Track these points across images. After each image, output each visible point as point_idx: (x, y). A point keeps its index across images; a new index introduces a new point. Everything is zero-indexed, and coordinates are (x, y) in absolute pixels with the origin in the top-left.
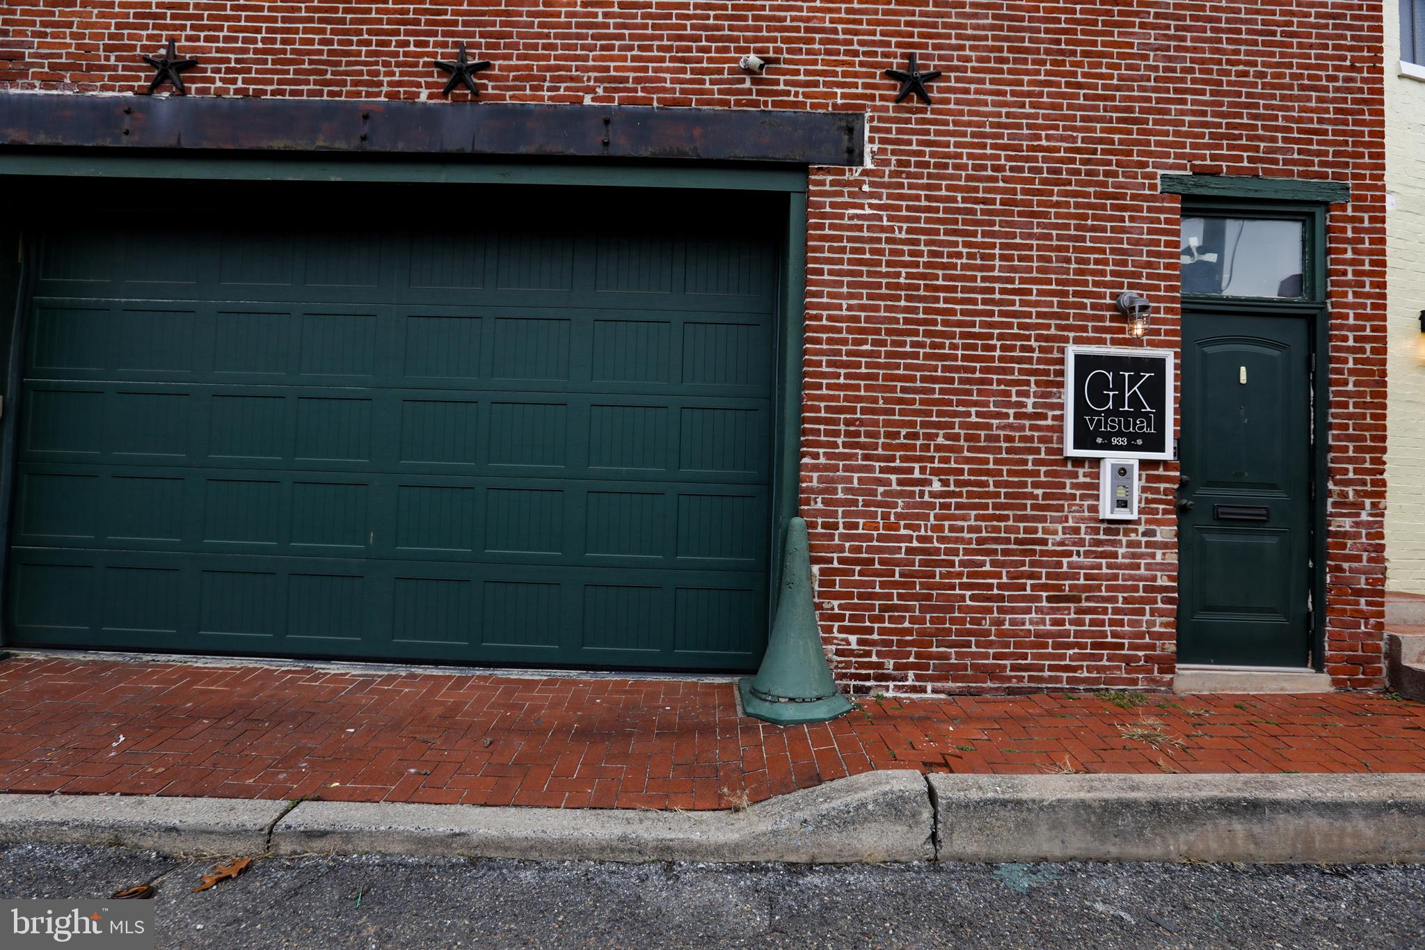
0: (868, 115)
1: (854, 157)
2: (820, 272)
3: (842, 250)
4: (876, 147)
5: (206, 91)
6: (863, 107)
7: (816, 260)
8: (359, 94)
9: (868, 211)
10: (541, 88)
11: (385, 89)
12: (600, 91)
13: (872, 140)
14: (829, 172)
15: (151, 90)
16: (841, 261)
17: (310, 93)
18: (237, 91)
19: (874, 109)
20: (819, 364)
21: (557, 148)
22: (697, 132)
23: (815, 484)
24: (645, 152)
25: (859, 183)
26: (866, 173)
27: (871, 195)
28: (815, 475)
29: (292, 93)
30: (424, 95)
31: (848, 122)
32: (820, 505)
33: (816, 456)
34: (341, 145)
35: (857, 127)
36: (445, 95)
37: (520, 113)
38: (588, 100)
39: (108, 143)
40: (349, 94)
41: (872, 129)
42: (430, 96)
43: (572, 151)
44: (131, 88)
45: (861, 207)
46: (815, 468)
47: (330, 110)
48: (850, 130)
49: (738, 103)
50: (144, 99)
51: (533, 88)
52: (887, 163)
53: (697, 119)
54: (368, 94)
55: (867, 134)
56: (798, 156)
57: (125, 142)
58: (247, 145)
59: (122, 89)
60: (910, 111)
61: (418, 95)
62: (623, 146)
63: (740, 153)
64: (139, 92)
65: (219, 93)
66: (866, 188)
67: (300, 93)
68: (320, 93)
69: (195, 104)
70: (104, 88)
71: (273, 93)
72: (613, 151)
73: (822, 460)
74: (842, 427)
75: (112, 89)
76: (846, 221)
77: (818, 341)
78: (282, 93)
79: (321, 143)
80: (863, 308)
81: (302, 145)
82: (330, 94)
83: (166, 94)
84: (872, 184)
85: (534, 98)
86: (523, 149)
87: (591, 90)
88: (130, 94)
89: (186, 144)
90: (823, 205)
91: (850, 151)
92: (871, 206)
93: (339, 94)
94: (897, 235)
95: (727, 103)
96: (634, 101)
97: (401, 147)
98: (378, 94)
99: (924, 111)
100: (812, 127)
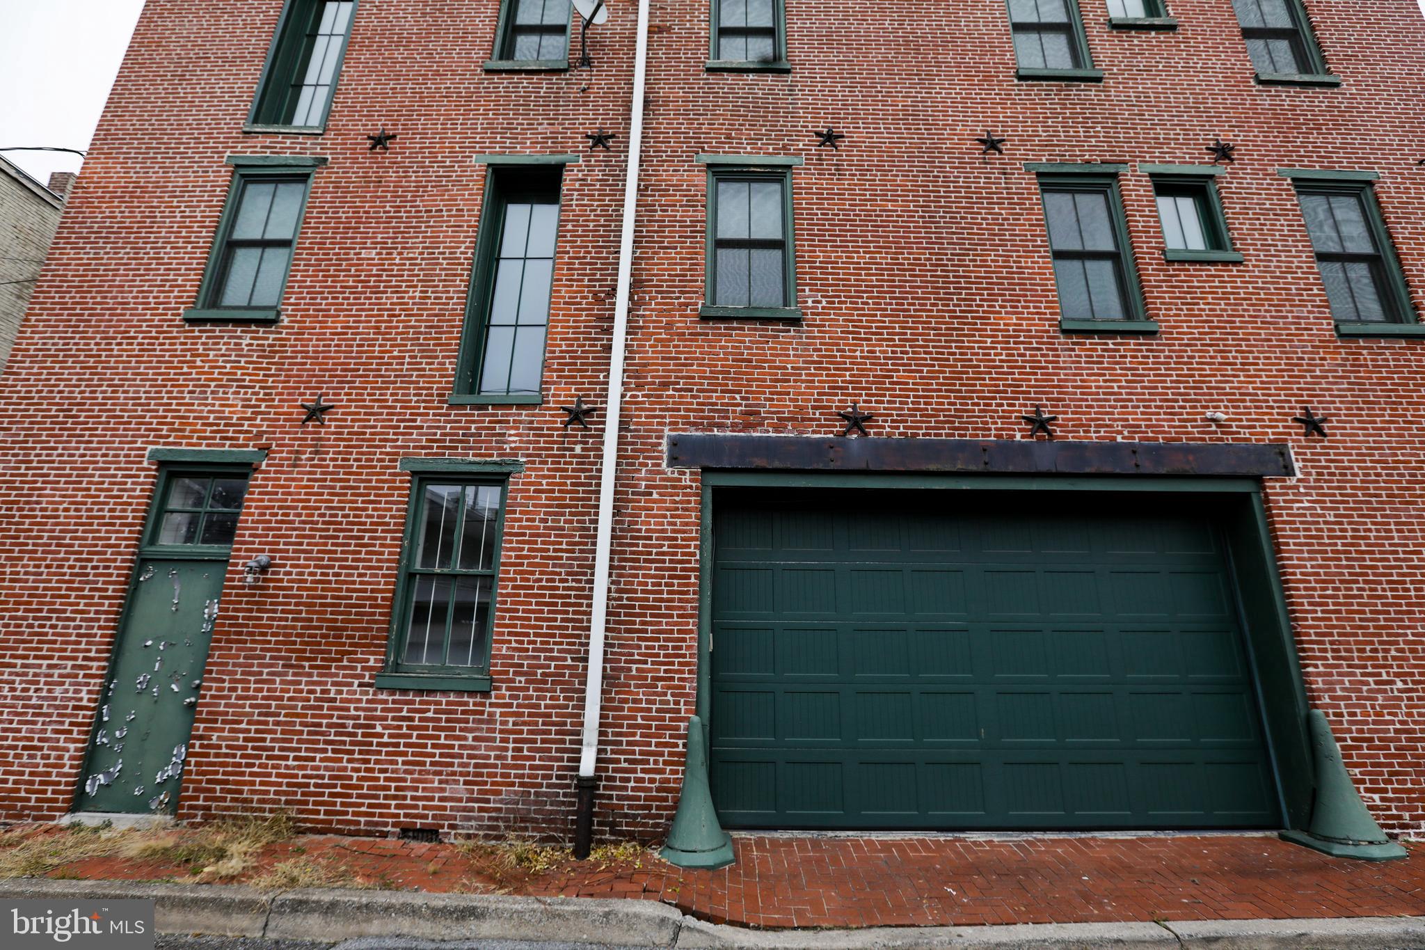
0: (1290, 444)
1: (1290, 472)
2: (1287, 544)
3: (1297, 530)
4: (1301, 464)
5: (881, 434)
6: (1286, 440)
7: (1284, 537)
8: (977, 435)
9: (1307, 505)
10: (1089, 432)
11: (993, 432)
12: (1126, 433)
13: (1297, 460)
14: (1276, 480)
15: (845, 434)
16: (1298, 537)
17: (947, 435)
18: (900, 434)
19: (1293, 441)
20: (1302, 604)
21: (1107, 469)
22: (1191, 458)
23: (1321, 685)
24: (1163, 471)
25: (1297, 487)
26: (1299, 480)
27: (1306, 494)
28: (1320, 679)
29: (936, 435)
30: (1018, 437)
31: (1280, 450)
32: (1328, 701)
33: (1316, 666)
34: (973, 468)
35: (1285, 451)
36: (1031, 436)
37: (1079, 447)
38: (1119, 439)
39: (821, 466)
40: (971, 435)
41: (1296, 453)
42: (1023, 437)
43: (1118, 471)
44: (832, 432)
45: (1301, 502)
46: (1319, 675)
47: (962, 446)
48: (1282, 454)
49: (1211, 439)
50: (840, 439)
51: (1085, 432)
52: (1309, 474)
53: (1187, 450)
54: (984, 436)
55: (1293, 457)
56: (1255, 471)
57: (832, 466)
58: (913, 468)
59: (826, 433)
60: (1314, 441)
61: (1014, 436)
62: (1147, 467)
63: (1220, 470)
64: (838, 434)
65: (889, 435)
66: (1302, 490)
67: (941, 435)
68: (953, 435)
69: (874, 441)
70: (814, 432)
71: (924, 435)
72: (1141, 471)
73: (1321, 669)
74: (1328, 646)
75: (820, 432)
76: (1295, 511)
77: (1298, 589)
78: (929, 435)
79: (960, 466)
80: (1320, 566)
81: (948, 468)
82: (959, 435)
83: (855, 436)
84: (1305, 487)
85: (1087, 438)
86: (1088, 470)
87: (1120, 433)
88: (831, 436)
89: (872, 467)
90: (1278, 502)
91: (1285, 467)
92: (1309, 501)
93: (965, 435)
94: (1328, 519)
95: (1204, 439)
96: (1148, 439)
97: (1011, 469)
98: (990, 436)
99: (1322, 441)
100: (1260, 452)
